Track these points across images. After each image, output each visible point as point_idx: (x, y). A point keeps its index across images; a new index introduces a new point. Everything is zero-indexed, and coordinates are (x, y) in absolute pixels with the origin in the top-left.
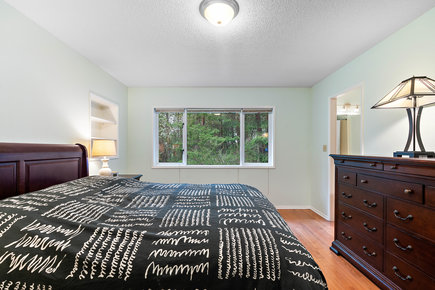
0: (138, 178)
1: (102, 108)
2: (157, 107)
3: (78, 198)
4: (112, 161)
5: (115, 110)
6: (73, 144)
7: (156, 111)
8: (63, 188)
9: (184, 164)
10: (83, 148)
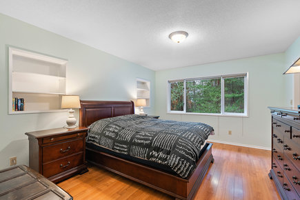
0: (157, 118)
1: (143, 83)
2: (170, 80)
3: (124, 120)
4: (144, 109)
5: (148, 84)
6: (129, 101)
7: (169, 82)
8: (122, 117)
9: (184, 112)
10: (133, 102)
